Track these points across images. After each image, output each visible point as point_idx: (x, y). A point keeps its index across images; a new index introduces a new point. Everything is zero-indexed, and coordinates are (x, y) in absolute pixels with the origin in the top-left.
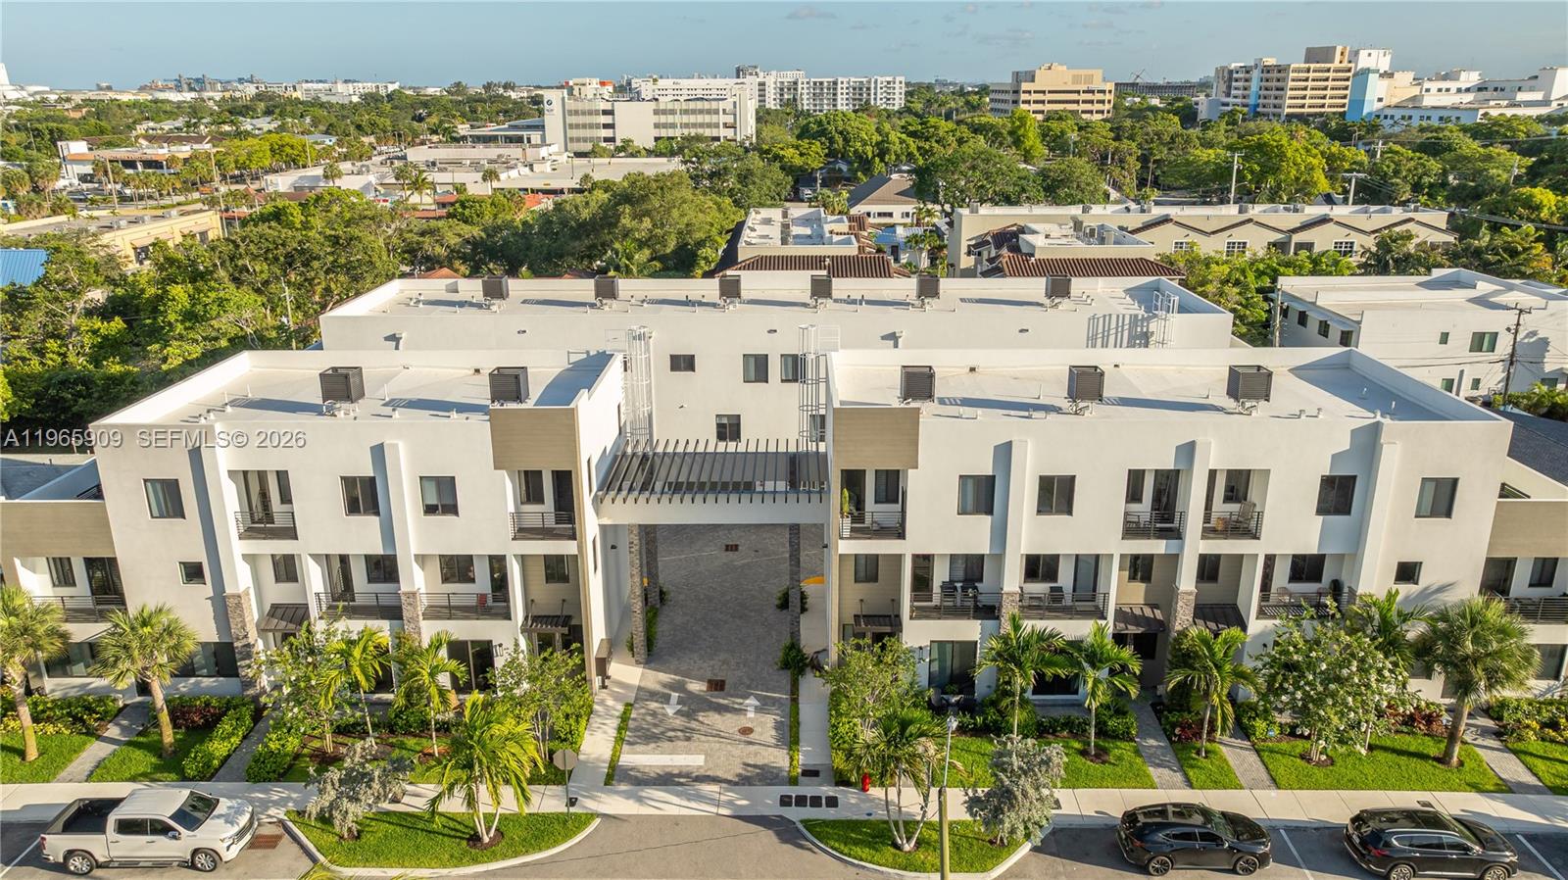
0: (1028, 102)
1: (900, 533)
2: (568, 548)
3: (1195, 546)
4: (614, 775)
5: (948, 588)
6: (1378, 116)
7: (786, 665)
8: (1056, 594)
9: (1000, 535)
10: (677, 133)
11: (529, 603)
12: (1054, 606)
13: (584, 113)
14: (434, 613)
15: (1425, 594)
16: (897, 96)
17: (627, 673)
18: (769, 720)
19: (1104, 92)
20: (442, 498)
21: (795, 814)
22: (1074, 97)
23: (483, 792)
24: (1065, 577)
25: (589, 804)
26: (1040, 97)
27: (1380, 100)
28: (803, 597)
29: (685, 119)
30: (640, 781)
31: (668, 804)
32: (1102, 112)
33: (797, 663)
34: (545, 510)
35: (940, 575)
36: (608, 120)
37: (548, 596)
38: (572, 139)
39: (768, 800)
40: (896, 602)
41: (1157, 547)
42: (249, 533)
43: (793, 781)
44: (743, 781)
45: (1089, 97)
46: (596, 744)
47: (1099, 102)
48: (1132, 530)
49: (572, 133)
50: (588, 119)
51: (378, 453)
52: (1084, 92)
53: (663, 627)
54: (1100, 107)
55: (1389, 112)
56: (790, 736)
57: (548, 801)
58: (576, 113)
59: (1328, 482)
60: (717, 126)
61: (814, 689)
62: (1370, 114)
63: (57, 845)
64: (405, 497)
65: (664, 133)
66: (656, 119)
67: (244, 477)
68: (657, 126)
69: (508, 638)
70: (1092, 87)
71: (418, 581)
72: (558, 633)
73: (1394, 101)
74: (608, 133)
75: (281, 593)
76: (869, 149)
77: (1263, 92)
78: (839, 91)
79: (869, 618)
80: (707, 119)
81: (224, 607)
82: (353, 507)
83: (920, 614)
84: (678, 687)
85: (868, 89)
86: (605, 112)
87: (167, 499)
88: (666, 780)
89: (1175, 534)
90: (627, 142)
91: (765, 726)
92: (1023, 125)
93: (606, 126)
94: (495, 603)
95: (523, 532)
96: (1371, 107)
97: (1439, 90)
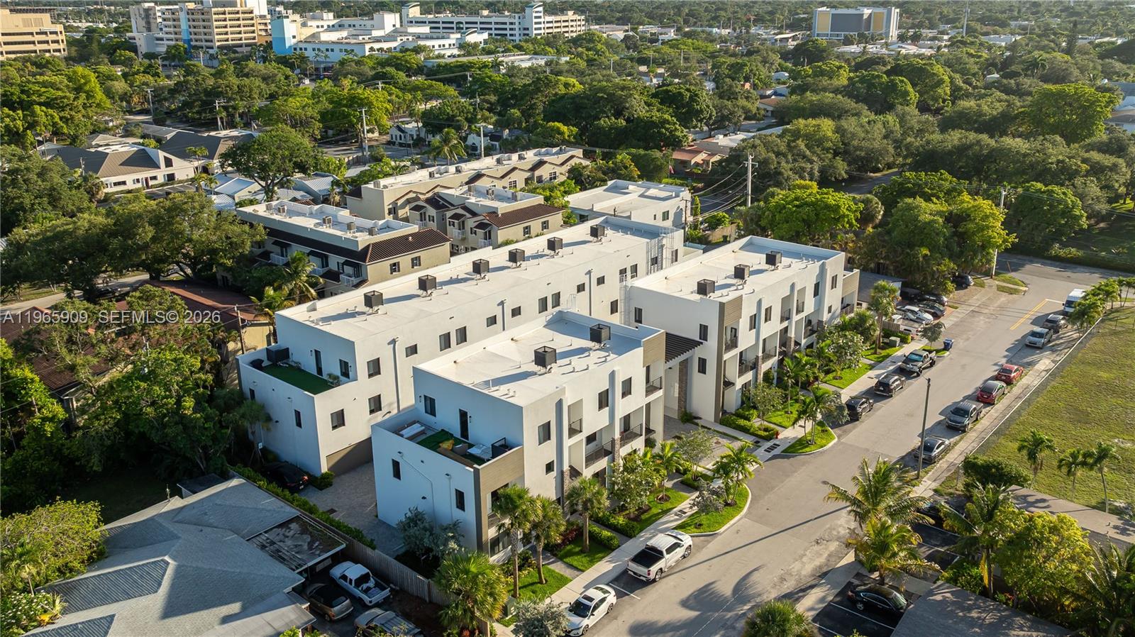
3: (794, 320)
6: (297, 48)
9: (758, 335)
15: (833, 315)
19: (56, 33)
21: (776, 452)
22: (29, 38)
27: (294, 37)
32: (59, 51)
39: (764, 454)
41: (786, 324)
43: (758, 446)
45: (43, 38)
47: (54, 42)
52: (37, 33)
54: (55, 46)
55: (303, 46)
59: (815, 286)
62: (290, 47)
70: (45, 29)
73: (303, 38)
77: (192, 30)
83: (740, 375)
96: (290, 42)
97: (318, 27)
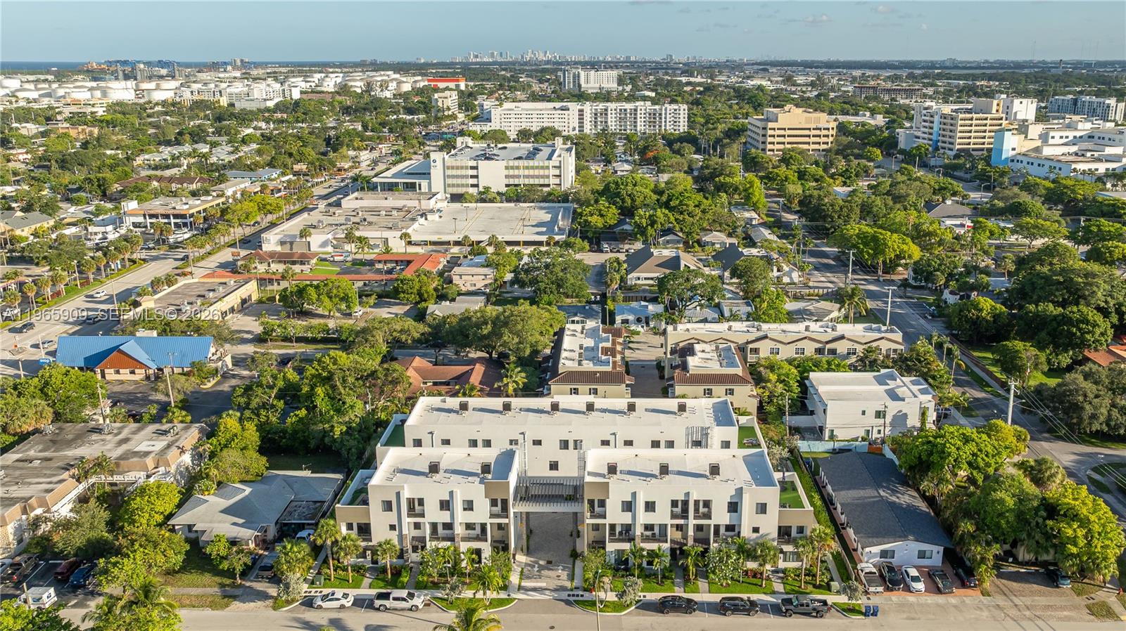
0: (774, 136)
1: (604, 517)
2: (505, 521)
3: (692, 522)
4: (520, 588)
5: (621, 533)
6: (1013, 161)
7: (571, 556)
8: (654, 534)
9: (634, 518)
10: (521, 181)
11: (492, 537)
12: (653, 539)
13: (457, 168)
14: (465, 539)
15: (762, 536)
16: (681, 120)
17: (521, 558)
18: (566, 573)
19: (828, 129)
20: (469, 506)
21: (571, 599)
22: (807, 132)
23: (488, 592)
24: (657, 530)
25: (513, 596)
26: (782, 132)
27: (1014, 149)
28: (578, 532)
29: (527, 172)
30: (527, 590)
31: (537, 596)
32: (827, 143)
33: (575, 555)
34: (498, 509)
35: (618, 529)
36: (474, 172)
37: (498, 535)
38: (449, 186)
39: (564, 595)
40: (605, 537)
41: (681, 522)
42: (409, 516)
43: (572, 590)
44: (555, 590)
45: (817, 132)
46: (514, 579)
47: (824, 136)
48: (674, 516)
49: (449, 181)
50: (459, 172)
51: (451, 493)
52: (814, 129)
53: (531, 542)
54: (825, 139)
55: (1020, 158)
56: (571, 577)
57: (503, 595)
58: (453, 168)
59: (730, 504)
60: (548, 177)
61: (579, 564)
62: (1007, 159)
63: (378, 603)
64: (458, 506)
65: (512, 181)
66: (506, 172)
67: (409, 500)
68: (507, 177)
69: (486, 548)
70: (820, 126)
71: (459, 530)
72: (500, 546)
73: (1024, 150)
74: (474, 181)
75: (417, 533)
76: (644, 221)
77: (941, 132)
78: (639, 116)
79: (596, 542)
80: (542, 172)
81: (401, 537)
82: (442, 508)
83: (612, 541)
84: (537, 563)
85: (660, 114)
86: (472, 168)
87: (388, 506)
88: (534, 589)
89: (686, 518)
90: (487, 189)
91: (564, 574)
92: (752, 186)
93: (472, 177)
94: (482, 537)
95: (492, 516)
96: (1007, 153)
97: (1061, 137)
